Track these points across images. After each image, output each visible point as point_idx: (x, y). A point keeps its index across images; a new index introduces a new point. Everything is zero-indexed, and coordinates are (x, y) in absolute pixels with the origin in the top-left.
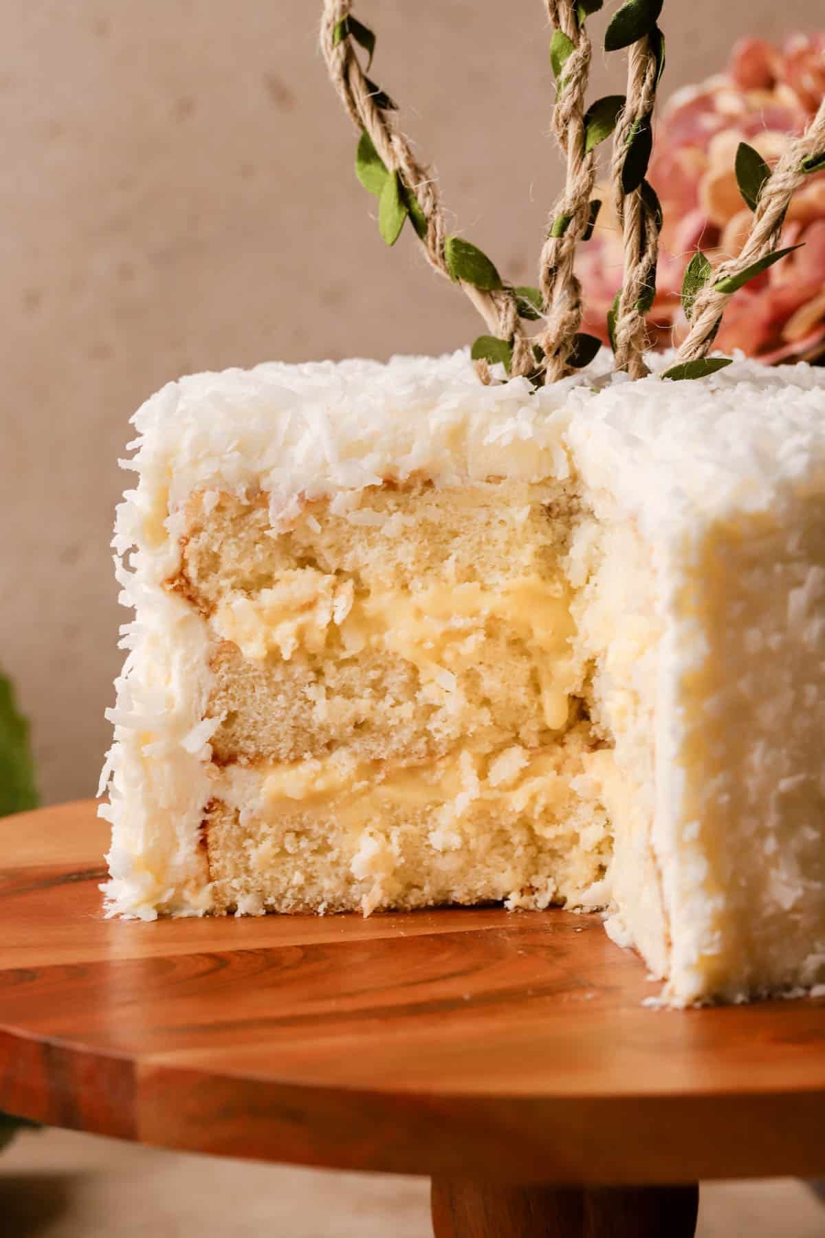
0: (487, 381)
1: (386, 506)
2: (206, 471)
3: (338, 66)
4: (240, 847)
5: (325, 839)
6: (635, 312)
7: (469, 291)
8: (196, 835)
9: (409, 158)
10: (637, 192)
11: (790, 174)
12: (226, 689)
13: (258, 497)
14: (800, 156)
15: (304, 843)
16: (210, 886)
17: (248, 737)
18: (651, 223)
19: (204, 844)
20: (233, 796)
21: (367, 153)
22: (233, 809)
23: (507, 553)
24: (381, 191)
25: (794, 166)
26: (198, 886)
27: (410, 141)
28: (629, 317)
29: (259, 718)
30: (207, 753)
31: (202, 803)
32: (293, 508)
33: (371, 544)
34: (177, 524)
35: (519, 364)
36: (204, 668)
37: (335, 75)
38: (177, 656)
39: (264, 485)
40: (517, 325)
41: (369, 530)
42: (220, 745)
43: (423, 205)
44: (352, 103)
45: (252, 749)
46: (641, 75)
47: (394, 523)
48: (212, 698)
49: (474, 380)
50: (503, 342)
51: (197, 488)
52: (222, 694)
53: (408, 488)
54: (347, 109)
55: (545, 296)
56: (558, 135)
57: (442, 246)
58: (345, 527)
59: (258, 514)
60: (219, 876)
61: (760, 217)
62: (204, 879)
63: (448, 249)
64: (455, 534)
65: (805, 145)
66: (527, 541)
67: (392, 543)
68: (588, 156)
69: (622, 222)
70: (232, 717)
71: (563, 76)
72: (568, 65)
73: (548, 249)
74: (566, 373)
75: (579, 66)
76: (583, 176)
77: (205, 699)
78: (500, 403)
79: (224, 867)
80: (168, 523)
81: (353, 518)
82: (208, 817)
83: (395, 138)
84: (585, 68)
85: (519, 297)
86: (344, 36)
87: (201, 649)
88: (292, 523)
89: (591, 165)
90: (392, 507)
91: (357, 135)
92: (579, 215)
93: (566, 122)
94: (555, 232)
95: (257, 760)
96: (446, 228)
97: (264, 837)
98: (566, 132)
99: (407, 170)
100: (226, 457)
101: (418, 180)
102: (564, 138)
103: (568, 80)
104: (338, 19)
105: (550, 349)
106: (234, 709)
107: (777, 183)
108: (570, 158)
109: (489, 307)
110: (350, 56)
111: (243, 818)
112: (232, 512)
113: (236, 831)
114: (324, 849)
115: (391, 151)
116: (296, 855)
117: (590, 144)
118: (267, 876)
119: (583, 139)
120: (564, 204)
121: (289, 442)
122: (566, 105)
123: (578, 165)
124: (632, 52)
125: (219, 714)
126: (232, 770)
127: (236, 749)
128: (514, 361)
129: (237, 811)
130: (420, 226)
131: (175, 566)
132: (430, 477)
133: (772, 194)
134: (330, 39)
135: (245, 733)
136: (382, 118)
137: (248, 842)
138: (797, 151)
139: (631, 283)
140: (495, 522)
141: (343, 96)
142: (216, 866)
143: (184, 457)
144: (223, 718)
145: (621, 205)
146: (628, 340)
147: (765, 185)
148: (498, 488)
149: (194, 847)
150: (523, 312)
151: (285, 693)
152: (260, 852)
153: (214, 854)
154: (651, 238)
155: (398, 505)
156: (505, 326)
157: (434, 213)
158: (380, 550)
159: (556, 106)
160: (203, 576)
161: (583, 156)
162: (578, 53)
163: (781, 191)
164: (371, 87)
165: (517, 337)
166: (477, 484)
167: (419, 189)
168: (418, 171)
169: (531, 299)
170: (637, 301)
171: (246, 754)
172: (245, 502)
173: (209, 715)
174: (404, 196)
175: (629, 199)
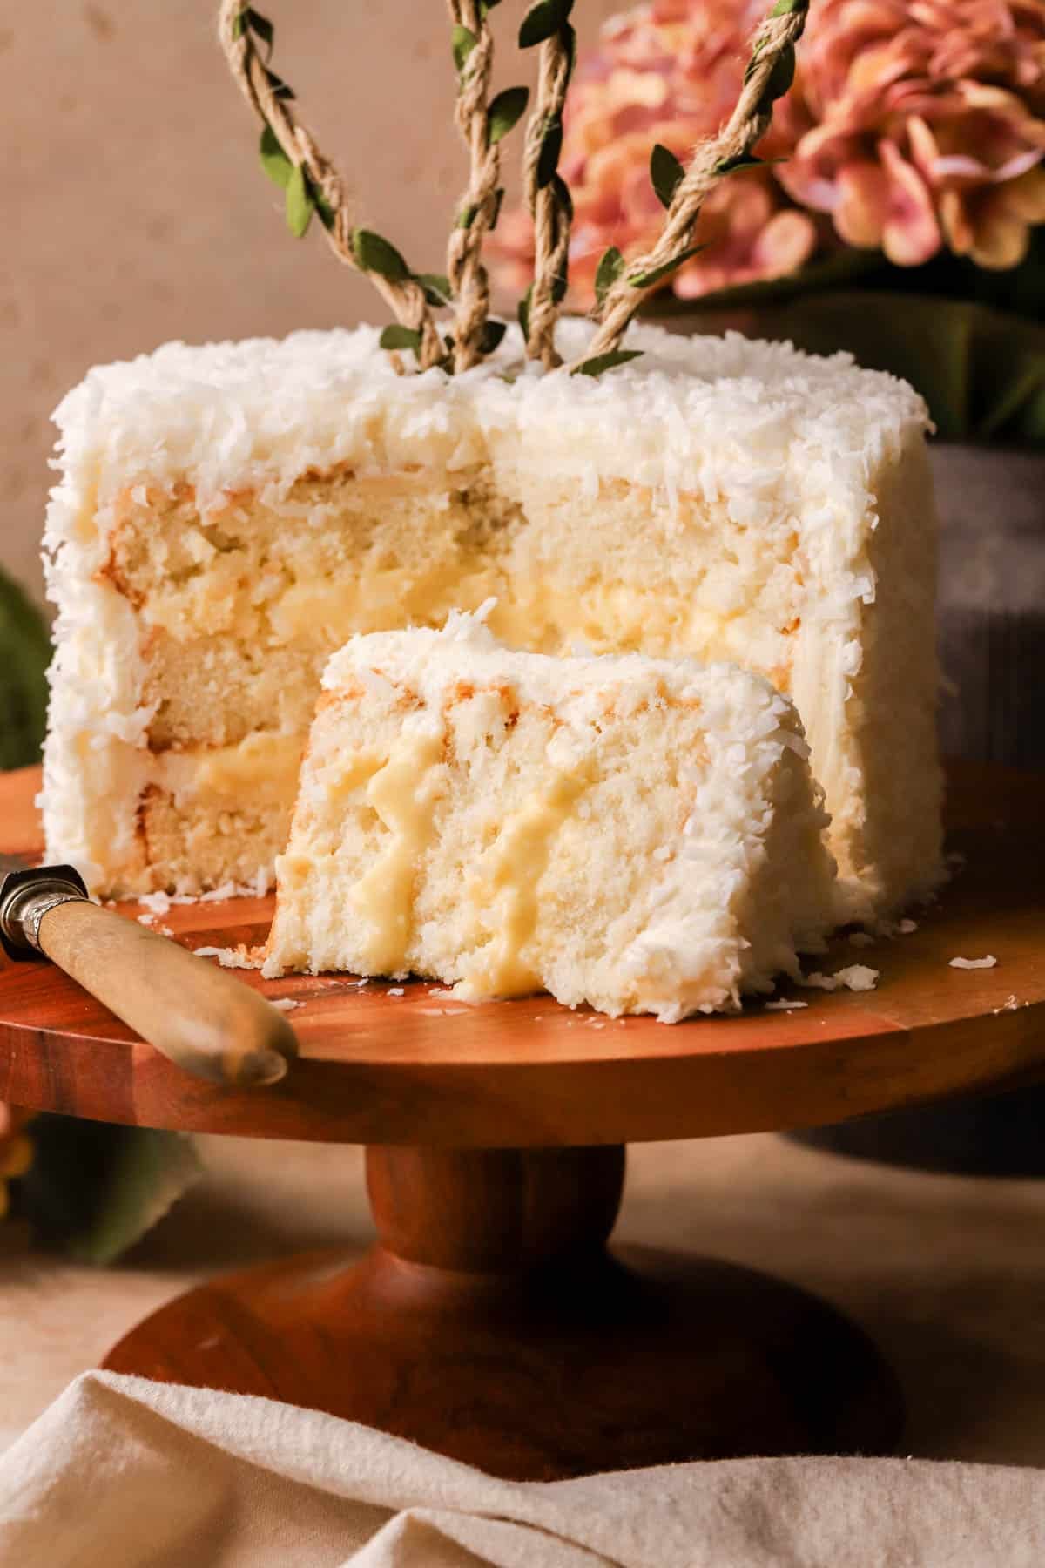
0: (401, 372)
1: (309, 498)
2: (133, 468)
3: (240, 59)
4: (177, 830)
5: (258, 818)
6: (548, 304)
7: (378, 282)
8: (134, 820)
9: (315, 152)
10: (551, 187)
11: (705, 176)
12: (159, 678)
13: (184, 490)
14: (714, 159)
15: (239, 824)
16: (149, 870)
17: (182, 724)
18: (563, 216)
19: (141, 830)
20: (167, 782)
21: (270, 145)
22: (168, 794)
23: (426, 539)
24: (287, 182)
25: (710, 168)
26: (139, 870)
27: (314, 134)
28: (542, 308)
29: (191, 704)
30: (142, 742)
31: (138, 788)
32: (220, 501)
33: (296, 535)
34: (106, 518)
35: (429, 352)
36: (138, 660)
37: (236, 68)
38: (110, 649)
39: (190, 481)
40: (426, 314)
41: (294, 520)
42: (154, 733)
43: (330, 196)
44: (254, 96)
45: (185, 734)
46: (554, 71)
47: (318, 512)
48: (145, 687)
49: (390, 372)
50: (412, 332)
51: (127, 485)
52: (155, 683)
53: (329, 480)
54: (250, 102)
55: (453, 286)
56: (463, 127)
57: (350, 238)
58: (269, 520)
59: (186, 508)
60: (158, 859)
61: (674, 215)
62: (142, 862)
63: (356, 240)
64: (375, 523)
65: (721, 148)
66: (445, 527)
67: (316, 533)
68: (493, 149)
69: (534, 214)
70: (166, 704)
71: (467, 68)
72: (472, 59)
73: (456, 239)
74: (476, 361)
75: (482, 61)
76: (489, 168)
77: (139, 689)
78: (417, 394)
79: (162, 850)
80: (96, 518)
81: (281, 511)
82: (145, 802)
83: (299, 131)
84: (488, 63)
85: (427, 286)
86: (244, 29)
87: (133, 641)
88: (219, 514)
89: (496, 158)
90: (317, 499)
91: (260, 127)
92: (485, 207)
93: (470, 115)
94: (462, 222)
95: (191, 746)
96: (352, 220)
97: (199, 819)
98: (470, 126)
99: (312, 163)
100: (153, 456)
101: (323, 173)
102: (468, 131)
103: (472, 74)
104: (238, 12)
105: (461, 339)
106: (167, 697)
107: (692, 183)
108: (475, 149)
109: (396, 296)
110: (250, 50)
111: (178, 803)
112: (160, 506)
113: (172, 815)
114: (256, 828)
115: (296, 144)
116: (233, 835)
117: (495, 135)
118: (204, 856)
119: (487, 132)
120: (471, 195)
121: (215, 435)
122: (469, 99)
123: (484, 156)
124: (544, 49)
125: (153, 702)
126: (168, 756)
127: (170, 735)
128: (424, 348)
129: (173, 796)
130: (327, 217)
131: (104, 559)
132: (349, 468)
133: (687, 195)
134: (230, 33)
135: (178, 720)
136: (285, 111)
137: (184, 825)
138: (711, 155)
139: (544, 276)
140: (415, 510)
141: (245, 89)
142: (154, 849)
143: (112, 456)
144: (157, 705)
145: (534, 197)
146: (542, 330)
147: (679, 184)
148: (418, 476)
149: (133, 832)
150: (431, 299)
151: (216, 679)
152: (196, 834)
153: (151, 837)
154: (563, 230)
155: (321, 495)
156: (414, 315)
157: (341, 204)
158: (305, 539)
159: (459, 100)
160: (132, 566)
161: (487, 148)
162: (480, 48)
163: (696, 192)
164: (273, 80)
165: (427, 326)
166: (399, 473)
167: (326, 182)
168: (323, 164)
169: (439, 288)
170: (550, 294)
171: (179, 740)
172: (173, 497)
173: (143, 704)
174: (311, 190)
175: (542, 195)
